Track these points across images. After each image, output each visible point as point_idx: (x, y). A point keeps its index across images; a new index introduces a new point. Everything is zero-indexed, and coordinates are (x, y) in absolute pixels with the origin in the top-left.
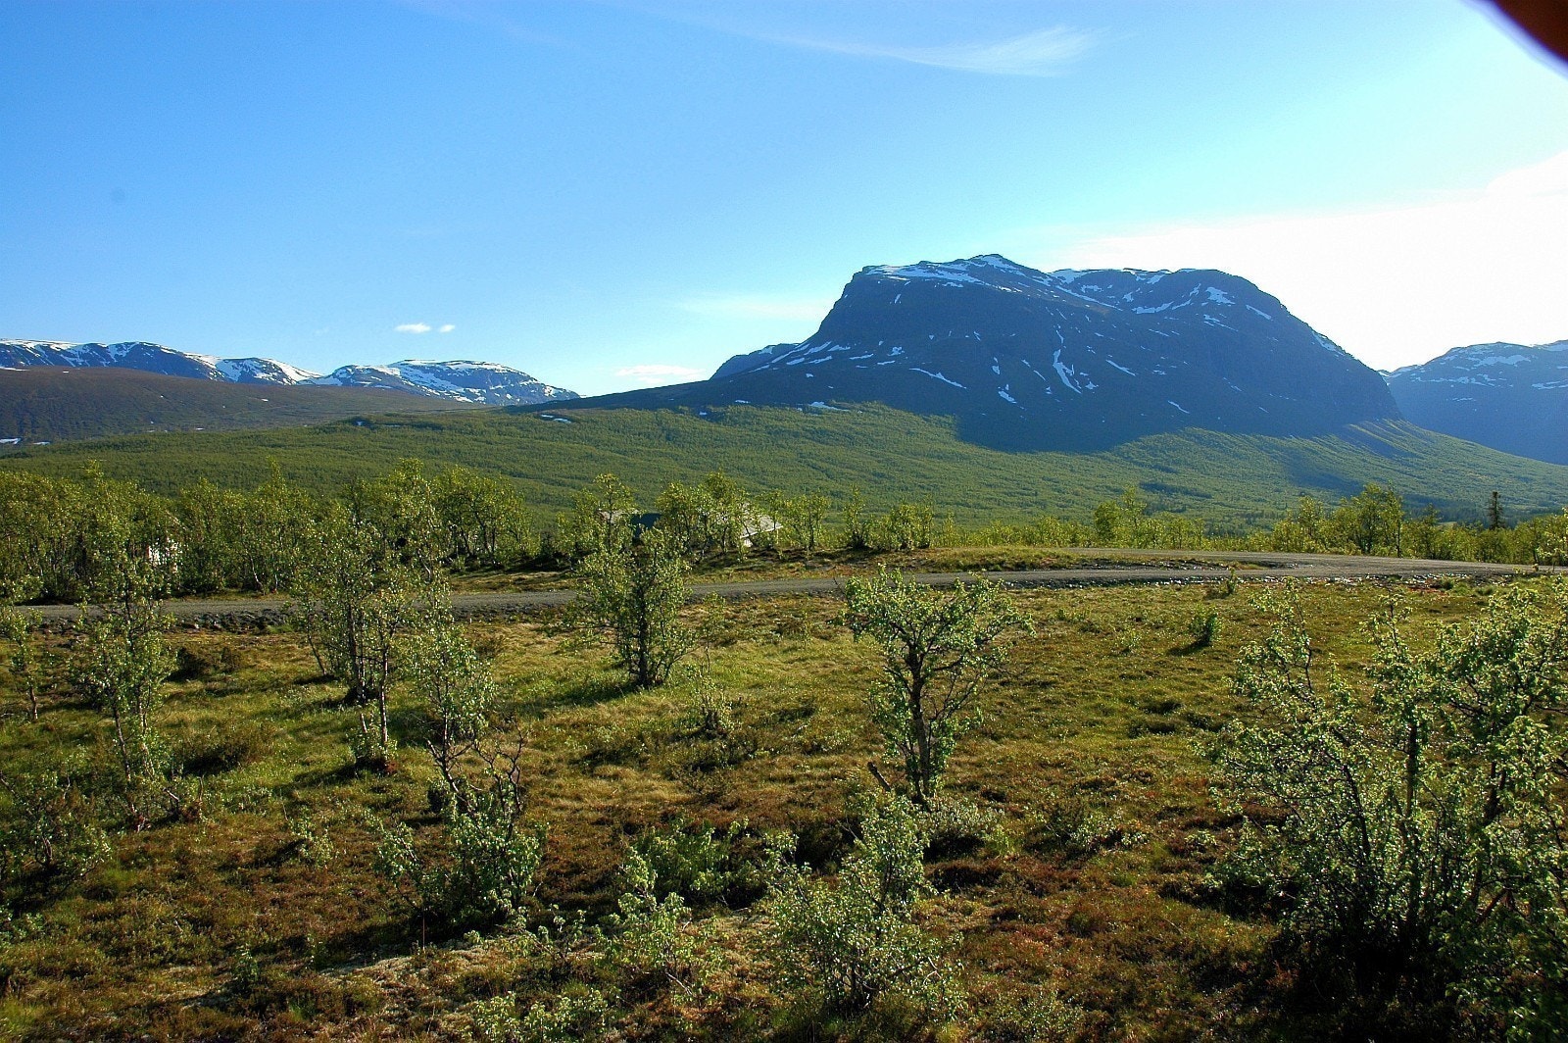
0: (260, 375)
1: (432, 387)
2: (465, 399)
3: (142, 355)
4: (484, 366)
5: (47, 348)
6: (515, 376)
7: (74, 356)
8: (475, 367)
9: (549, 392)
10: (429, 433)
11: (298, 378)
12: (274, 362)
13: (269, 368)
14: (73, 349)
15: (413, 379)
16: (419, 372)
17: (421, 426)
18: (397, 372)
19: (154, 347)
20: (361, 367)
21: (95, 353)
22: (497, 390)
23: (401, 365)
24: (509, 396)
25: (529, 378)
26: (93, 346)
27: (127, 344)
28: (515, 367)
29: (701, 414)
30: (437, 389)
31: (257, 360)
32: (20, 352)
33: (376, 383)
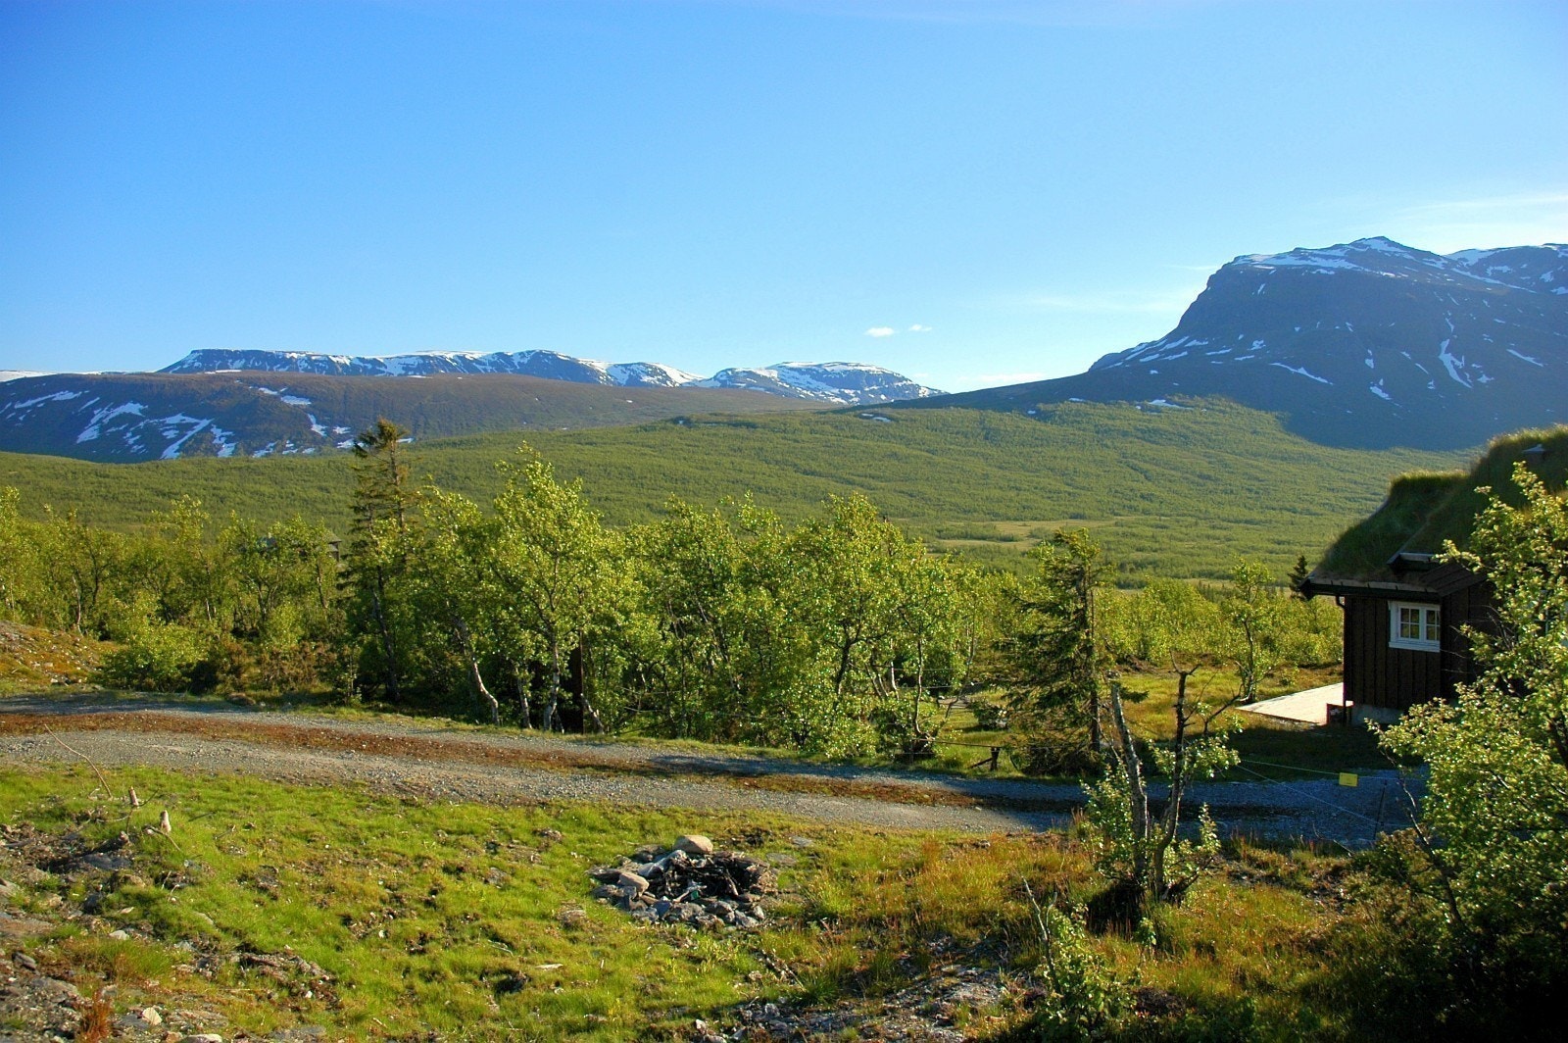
0: (646, 379)
1: (808, 389)
2: (840, 400)
3: (542, 363)
4: (859, 368)
5: (463, 358)
6: (890, 378)
7: (484, 364)
8: (850, 368)
9: (924, 393)
11: (679, 380)
12: (659, 366)
13: (655, 371)
14: (483, 357)
15: (789, 381)
16: (796, 374)
18: (775, 374)
19: (552, 354)
20: (741, 370)
21: (502, 360)
22: (872, 391)
23: (779, 367)
24: (883, 397)
25: (903, 379)
26: (501, 355)
27: (529, 352)
28: (889, 369)
29: (1030, 412)
30: (812, 390)
31: (643, 364)
32: (442, 362)
33: (750, 385)
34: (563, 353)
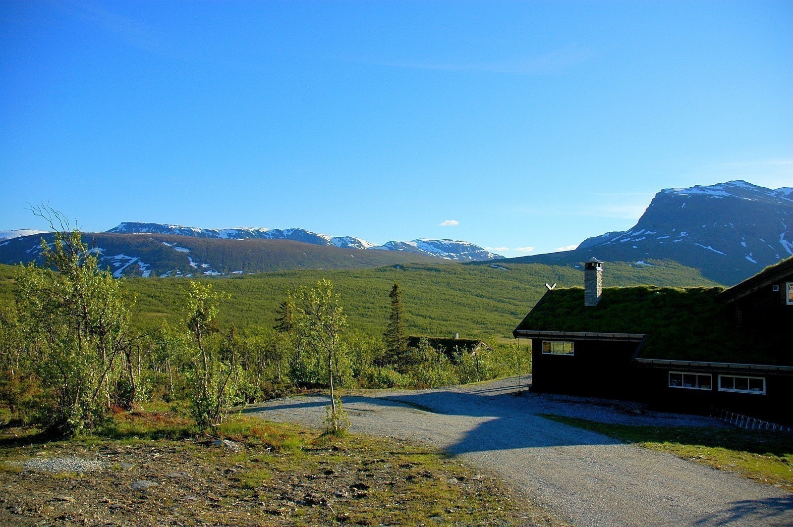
0: (351, 245)
1: (432, 252)
2: (448, 258)
3: (298, 234)
4: (458, 242)
5: (258, 231)
6: (474, 248)
7: (269, 235)
8: (454, 242)
9: (491, 256)
10: (433, 273)
11: (367, 246)
12: (357, 239)
13: (355, 241)
14: (268, 231)
15: (423, 248)
16: (426, 245)
17: (429, 269)
18: (415, 244)
19: (304, 231)
20: (398, 242)
21: (278, 233)
22: (465, 255)
23: (418, 241)
24: (470, 258)
25: (480, 248)
26: (278, 230)
27: (292, 229)
28: (473, 243)
29: (576, 267)
30: (435, 253)
31: (349, 237)
32: (247, 233)
33: (405, 249)
34: (309, 230)
